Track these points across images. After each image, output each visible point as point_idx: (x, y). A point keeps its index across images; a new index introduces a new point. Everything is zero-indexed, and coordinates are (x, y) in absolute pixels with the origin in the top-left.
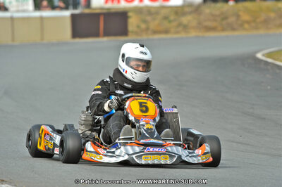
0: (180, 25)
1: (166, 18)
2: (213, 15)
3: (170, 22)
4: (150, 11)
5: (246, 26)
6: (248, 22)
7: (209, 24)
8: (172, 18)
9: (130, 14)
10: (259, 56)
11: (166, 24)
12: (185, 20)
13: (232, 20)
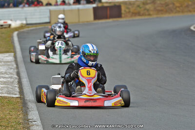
0: (145, 9)
1: (138, 6)
2: (162, 4)
3: (141, 8)
4: (130, 3)
5: (178, 9)
6: (179, 7)
7: (159, 8)
8: (141, 6)
9: (122, 5)
10: (192, 28)
11: (138, 9)
12: (148, 7)
13: (171, 6)
